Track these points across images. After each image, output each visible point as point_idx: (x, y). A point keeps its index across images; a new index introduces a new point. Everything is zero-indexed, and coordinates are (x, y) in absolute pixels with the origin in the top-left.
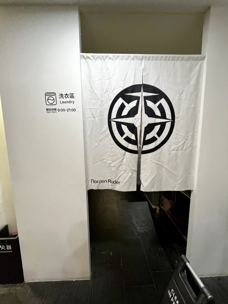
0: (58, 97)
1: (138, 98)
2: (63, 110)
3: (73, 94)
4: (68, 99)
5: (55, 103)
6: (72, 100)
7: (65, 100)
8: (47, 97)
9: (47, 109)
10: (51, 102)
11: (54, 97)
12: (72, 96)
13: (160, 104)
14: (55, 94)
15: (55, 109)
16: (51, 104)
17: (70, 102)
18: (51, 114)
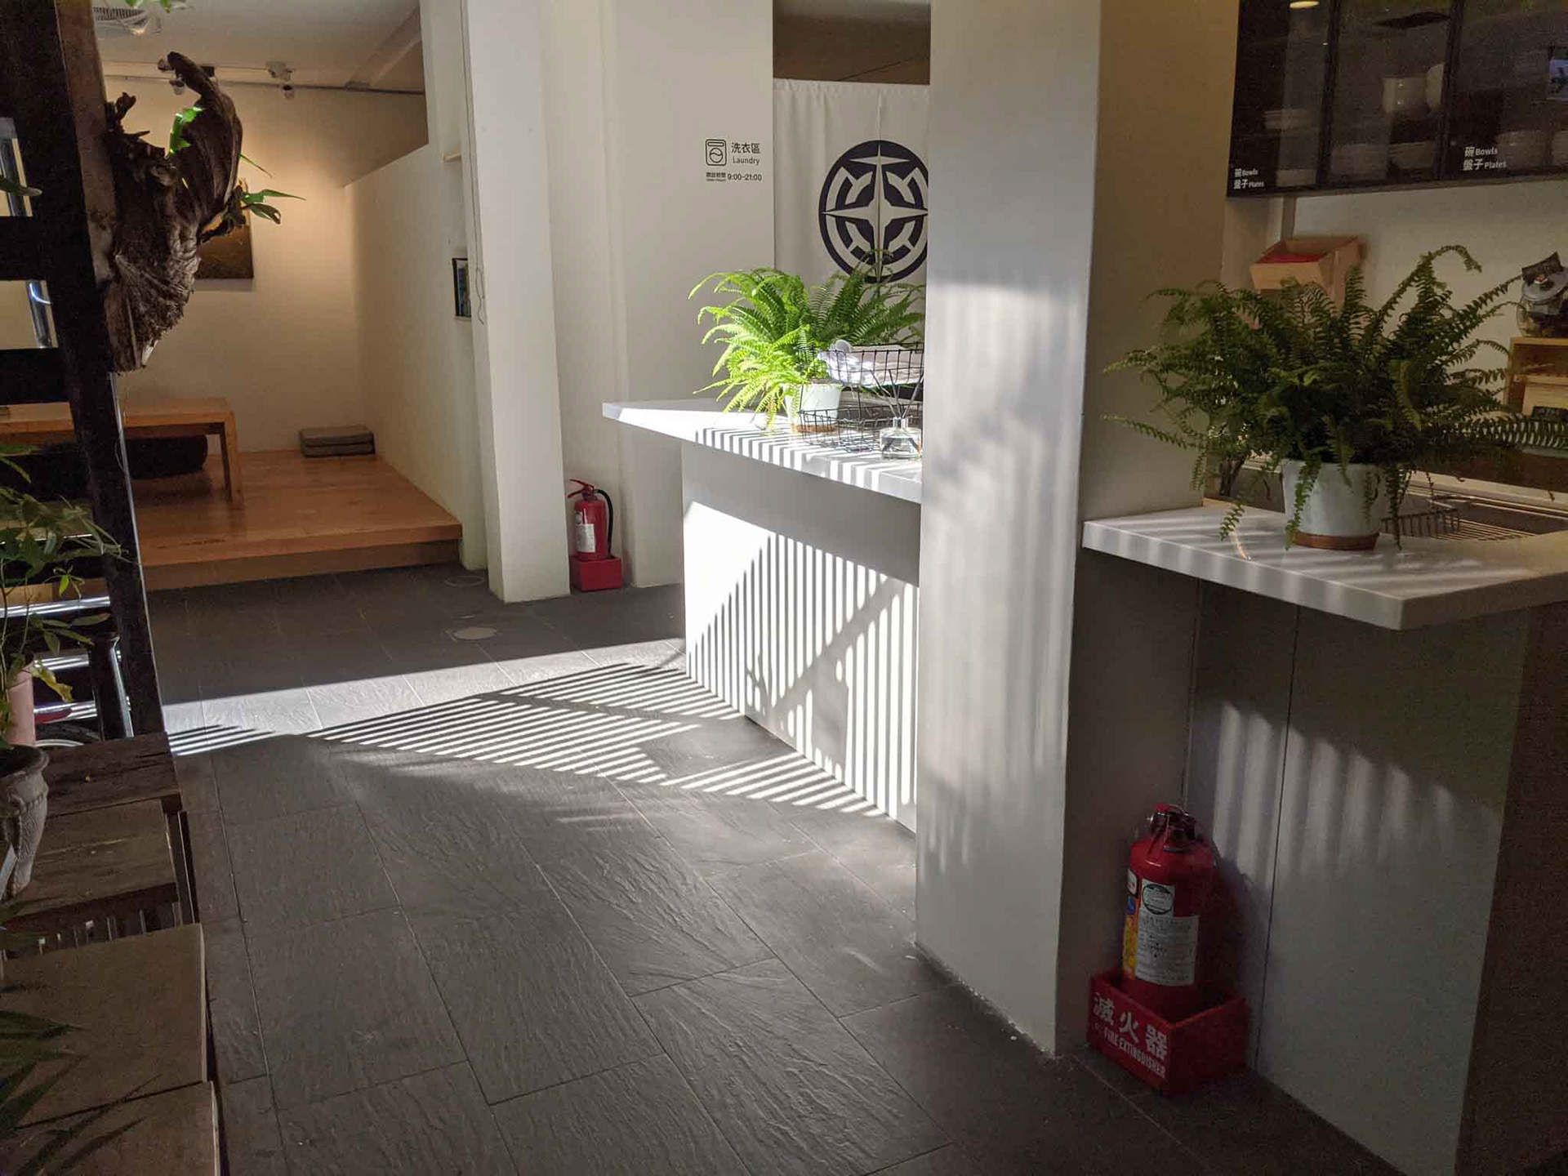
0: (730, 148)
1: (873, 168)
2: (738, 177)
3: (756, 145)
4: (749, 155)
5: (723, 162)
6: (755, 156)
7: (743, 156)
8: (709, 149)
9: (708, 174)
10: (716, 158)
11: (723, 149)
12: (756, 150)
13: (913, 179)
14: (724, 143)
15: (724, 174)
16: (717, 164)
17: (752, 161)
18: (716, 184)
